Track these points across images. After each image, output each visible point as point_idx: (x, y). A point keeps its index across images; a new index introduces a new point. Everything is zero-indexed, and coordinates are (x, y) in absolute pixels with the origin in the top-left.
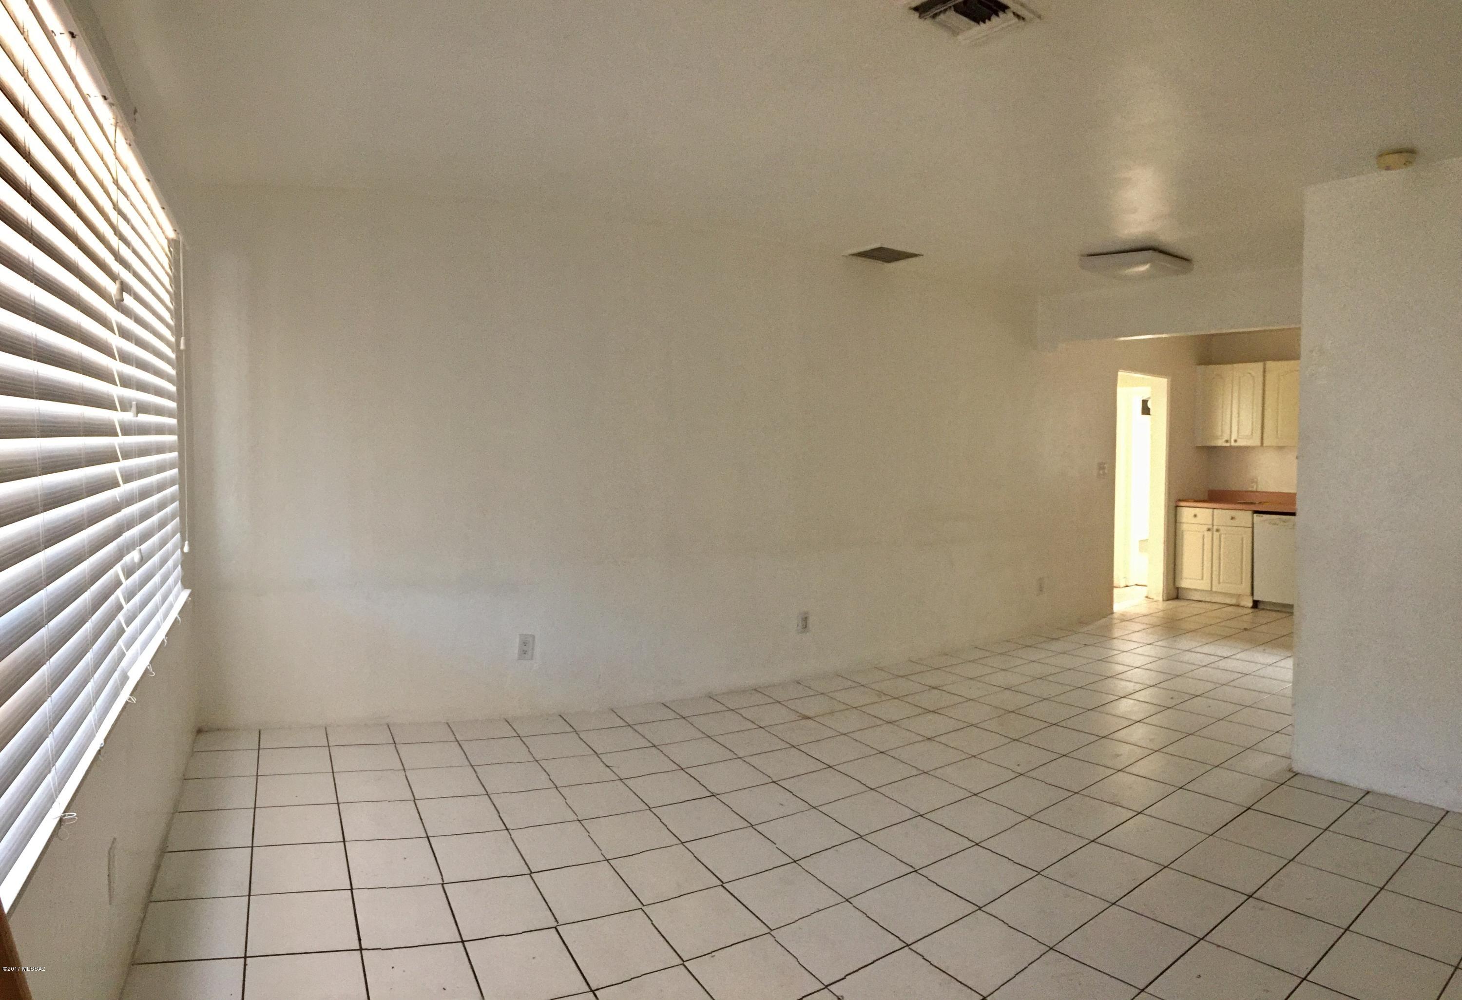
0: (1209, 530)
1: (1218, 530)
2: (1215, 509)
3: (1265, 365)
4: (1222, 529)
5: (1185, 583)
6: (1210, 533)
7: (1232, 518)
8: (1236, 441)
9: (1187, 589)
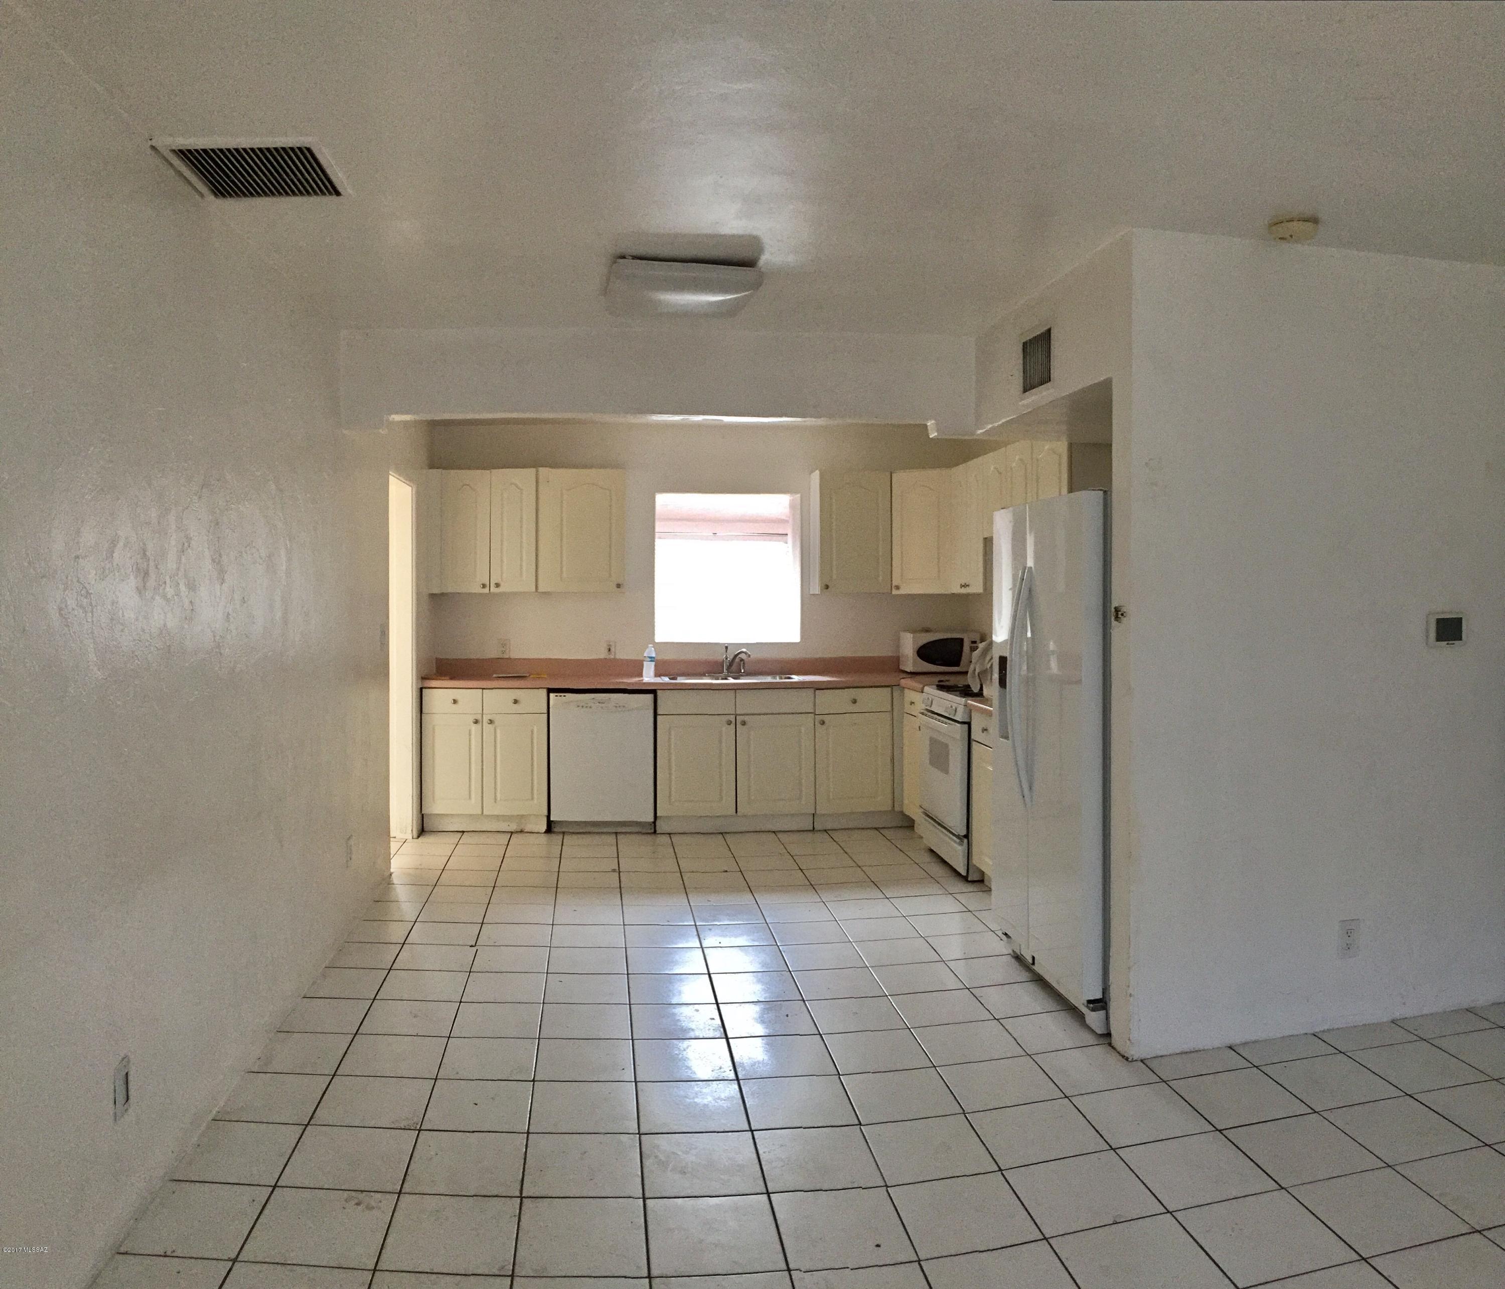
0: (476, 722)
1: (491, 722)
2: (484, 689)
3: (537, 471)
4: (498, 719)
5: (437, 806)
6: (479, 726)
7: (516, 702)
8: (497, 585)
9: (438, 815)
